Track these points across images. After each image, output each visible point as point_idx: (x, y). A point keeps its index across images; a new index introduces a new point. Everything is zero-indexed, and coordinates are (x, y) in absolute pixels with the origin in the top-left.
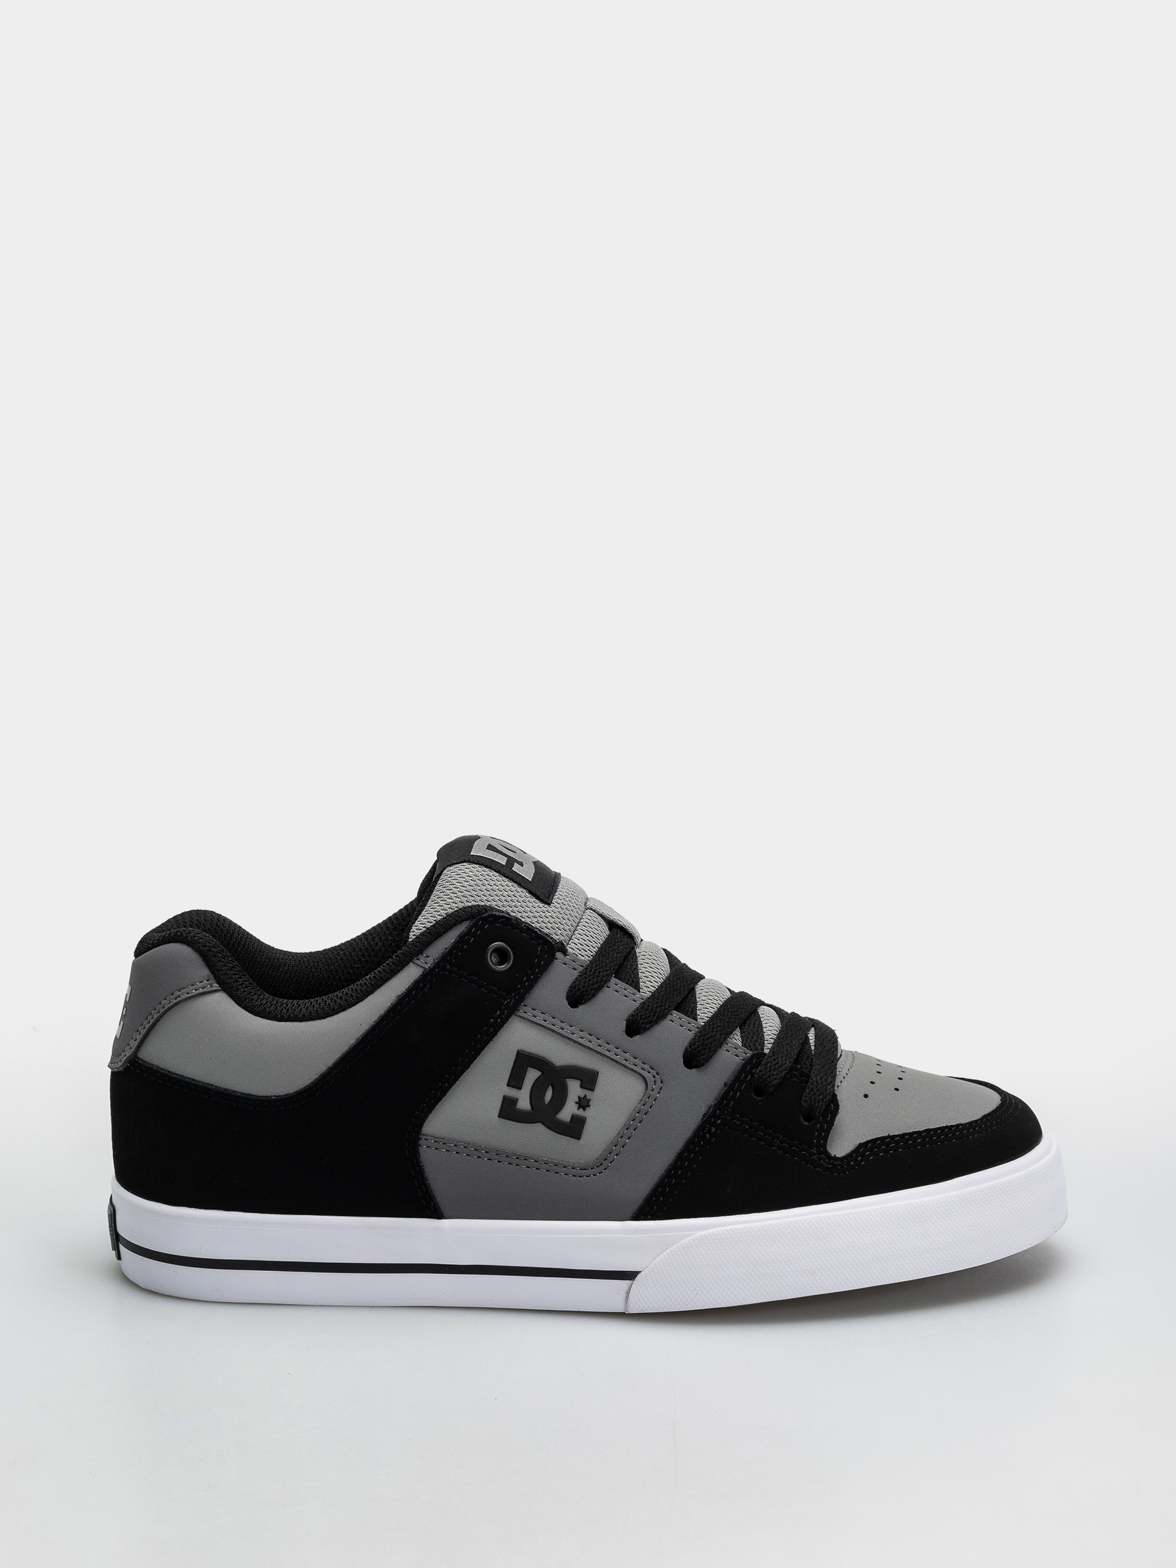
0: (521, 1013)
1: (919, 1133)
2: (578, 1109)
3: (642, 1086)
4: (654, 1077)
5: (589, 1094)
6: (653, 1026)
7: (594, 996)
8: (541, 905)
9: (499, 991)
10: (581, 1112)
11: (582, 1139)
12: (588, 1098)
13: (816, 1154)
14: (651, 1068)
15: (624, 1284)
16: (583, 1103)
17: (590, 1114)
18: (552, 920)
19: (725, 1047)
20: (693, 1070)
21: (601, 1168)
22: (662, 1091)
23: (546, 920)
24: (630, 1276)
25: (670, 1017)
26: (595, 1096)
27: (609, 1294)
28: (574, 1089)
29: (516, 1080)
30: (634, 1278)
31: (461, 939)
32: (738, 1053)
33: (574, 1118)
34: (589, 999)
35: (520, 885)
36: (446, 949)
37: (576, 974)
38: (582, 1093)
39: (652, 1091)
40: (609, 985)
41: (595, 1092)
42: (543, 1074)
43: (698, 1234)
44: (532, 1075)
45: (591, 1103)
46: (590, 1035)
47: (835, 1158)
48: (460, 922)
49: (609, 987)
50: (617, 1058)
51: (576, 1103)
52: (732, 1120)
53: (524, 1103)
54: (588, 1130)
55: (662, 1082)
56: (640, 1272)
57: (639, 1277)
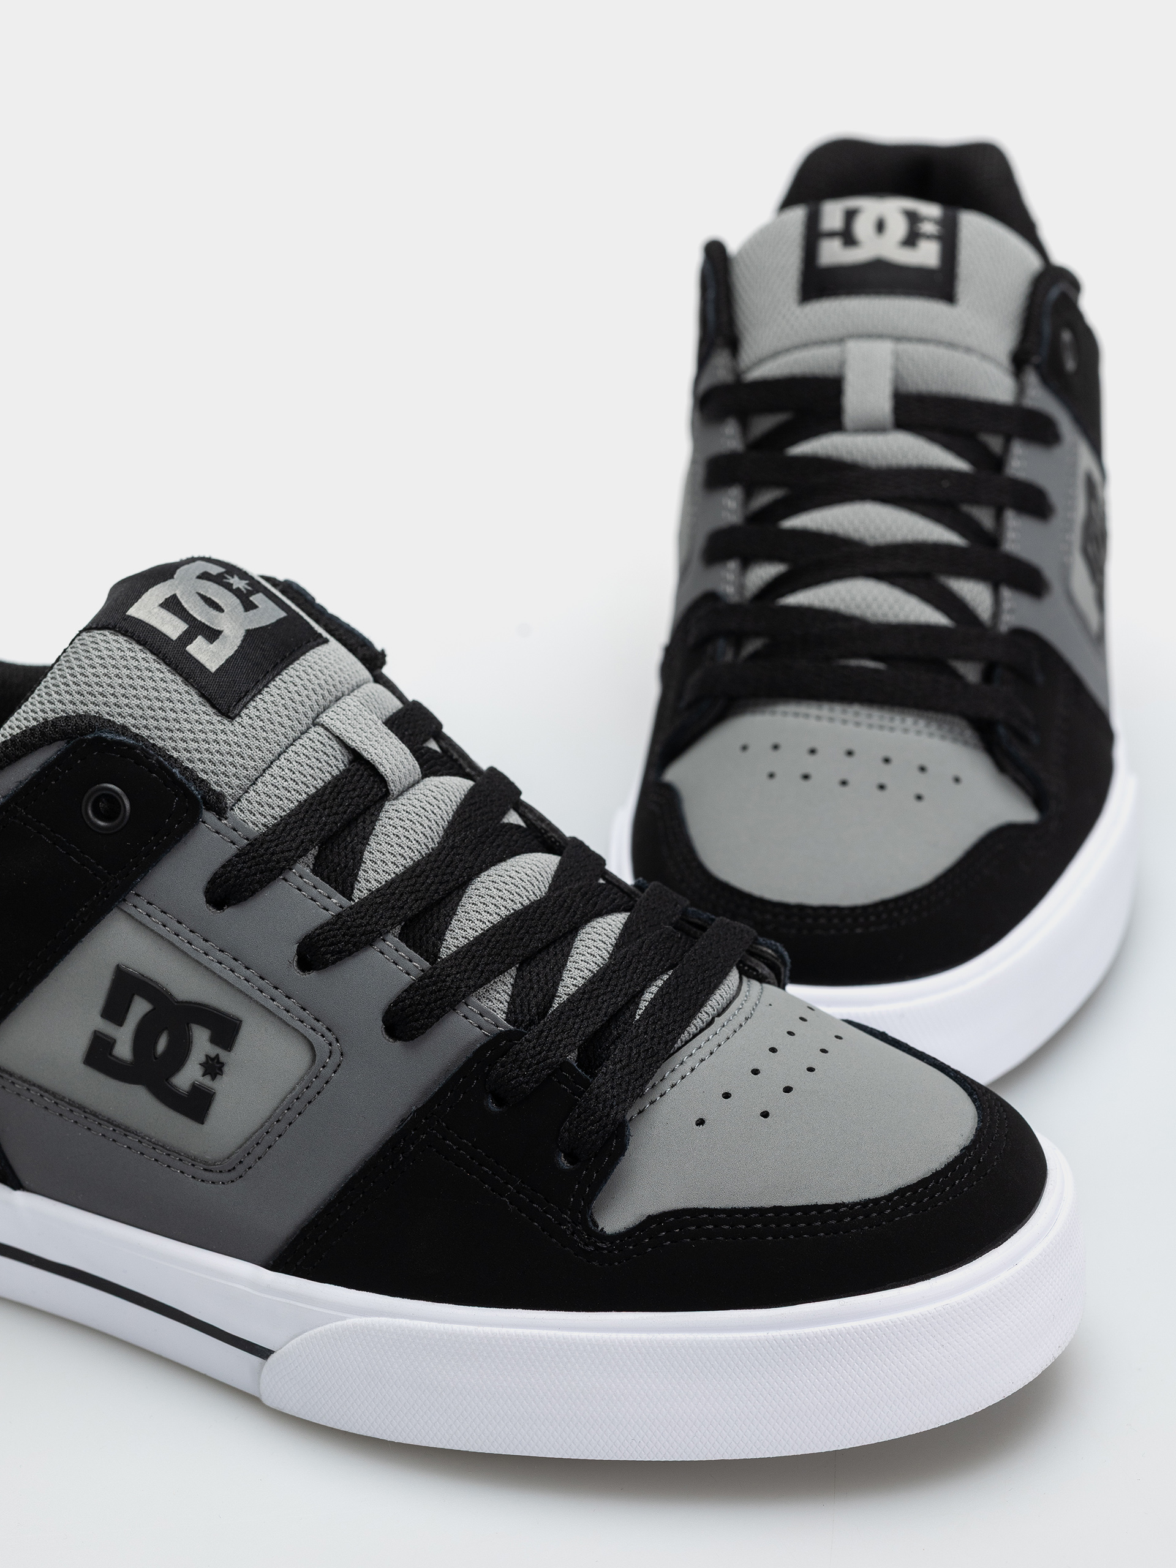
0: (128, 907)
1: (762, 1211)
2: (204, 1075)
3: (303, 1057)
4: (330, 1044)
5: (223, 1055)
6: (341, 959)
7: (253, 893)
8: (216, 718)
9: (98, 865)
10: (207, 1081)
11: (205, 1123)
12: (222, 1059)
13: (569, 1222)
14: (327, 1028)
15: (253, 1362)
16: (213, 1067)
17: (221, 1086)
18: (225, 748)
19: (463, 1009)
20: (398, 1043)
21: (233, 1175)
22: (340, 1071)
23: (214, 747)
24: (261, 1352)
25: (380, 945)
26: (232, 1059)
27: (236, 1366)
28: (201, 1042)
29: (114, 1011)
30: (267, 1358)
31: (47, 770)
32: (484, 1024)
33: (196, 1088)
34: (245, 899)
35: (187, 679)
36: (21, 782)
37: (233, 849)
38: (213, 1050)
39: (324, 1067)
40: (287, 877)
41: (232, 1054)
42: (156, 1009)
43: (352, 1321)
44: (140, 1008)
45: (226, 1069)
46: (234, 959)
47: (603, 1236)
48: (51, 741)
49: (286, 881)
50: (272, 1004)
51: (200, 1064)
52: (445, 1139)
53: (124, 1050)
54: (218, 1110)
55: (342, 1055)
56: (274, 1351)
57: (272, 1358)
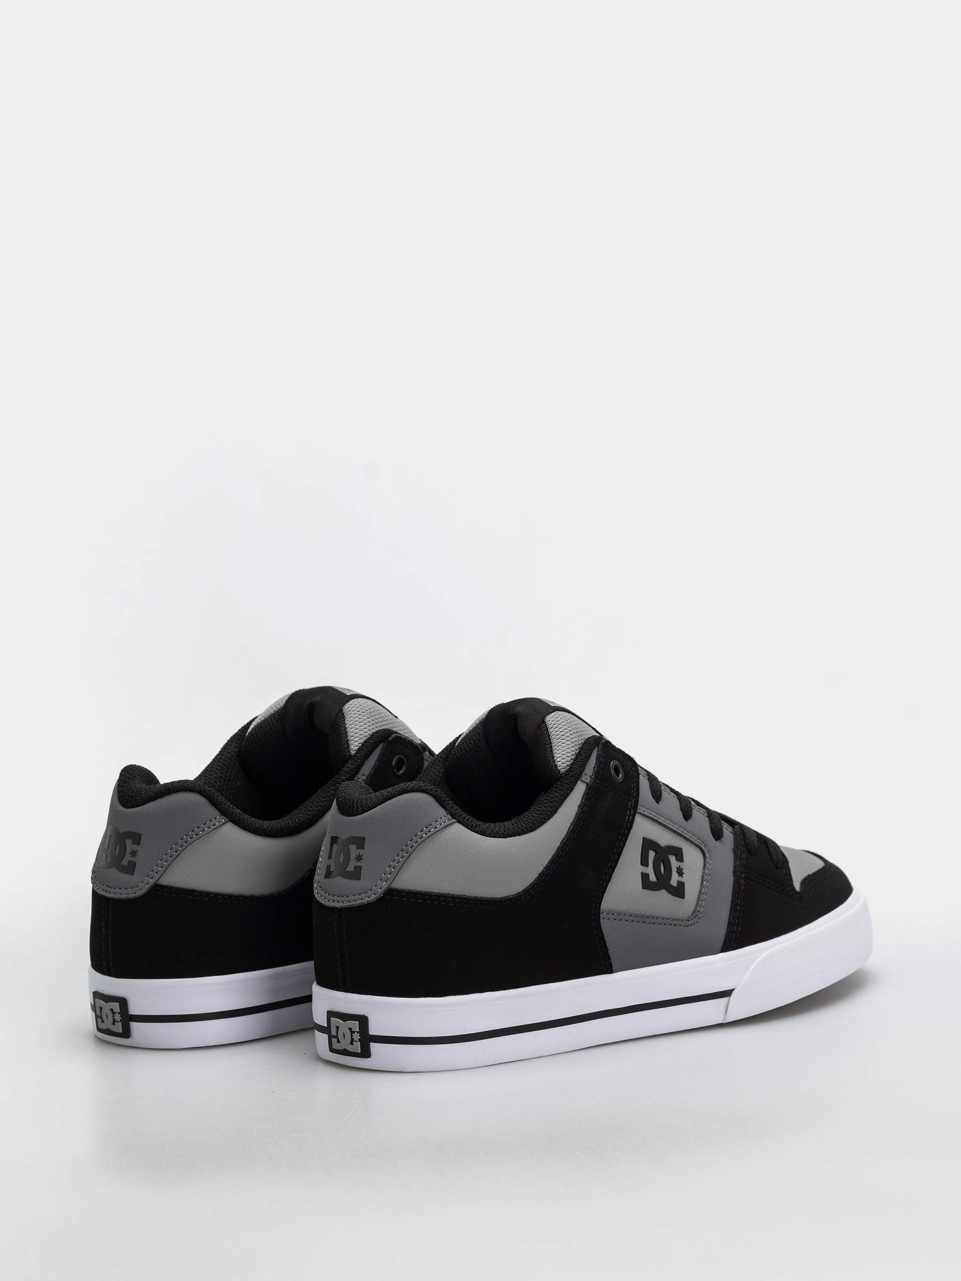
0: (638, 810)
2: (679, 876)
3: (702, 856)
4: (705, 848)
5: (681, 864)
9: (624, 796)
11: (685, 898)
13: (791, 891)
15: (722, 1001)
16: (681, 872)
17: (686, 879)
20: (718, 842)
21: (697, 918)
22: (711, 858)
24: (727, 994)
26: (686, 866)
27: (711, 1012)
29: (645, 860)
30: (730, 995)
31: (599, 760)
33: (678, 883)
36: (594, 768)
38: (678, 864)
39: (708, 858)
42: (656, 853)
43: (764, 954)
44: (651, 855)
45: (685, 871)
47: (799, 893)
50: (687, 836)
51: (677, 872)
53: (652, 876)
54: (687, 890)
55: (709, 852)
56: (734, 989)
57: (734, 993)
